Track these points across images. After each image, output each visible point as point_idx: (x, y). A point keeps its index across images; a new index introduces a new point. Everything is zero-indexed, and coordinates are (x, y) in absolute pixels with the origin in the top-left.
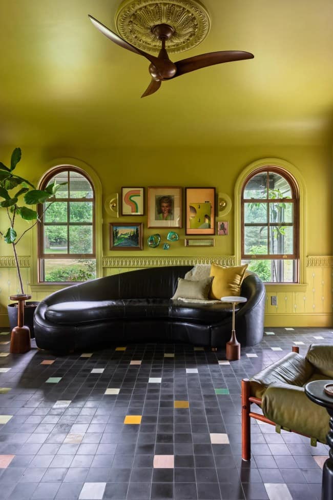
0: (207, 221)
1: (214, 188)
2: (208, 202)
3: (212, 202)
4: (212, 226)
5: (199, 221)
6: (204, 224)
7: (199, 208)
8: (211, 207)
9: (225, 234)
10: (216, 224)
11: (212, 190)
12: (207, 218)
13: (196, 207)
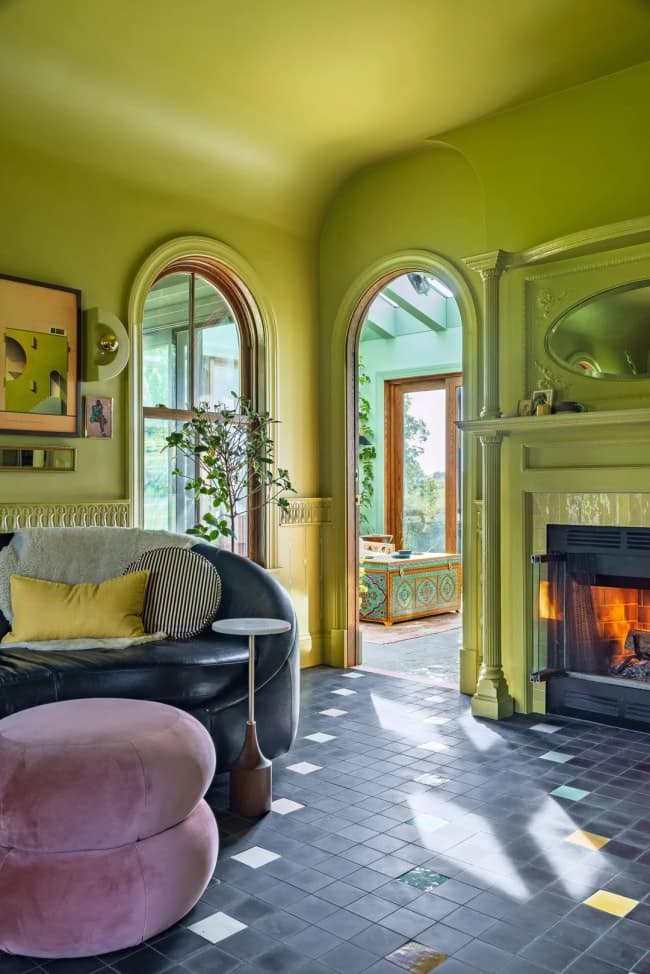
0: (57, 391)
1: (78, 293)
2: (61, 332)
3: (70, 334)
4: (71, 410)
5: (34, 391)
6: (49, 399)
7: (35, 347)
8: (69, 350)
9: (104, 436)
10: (81, 401)
11: (71, 297)
12: (56, 380)
13: (26, 344)
